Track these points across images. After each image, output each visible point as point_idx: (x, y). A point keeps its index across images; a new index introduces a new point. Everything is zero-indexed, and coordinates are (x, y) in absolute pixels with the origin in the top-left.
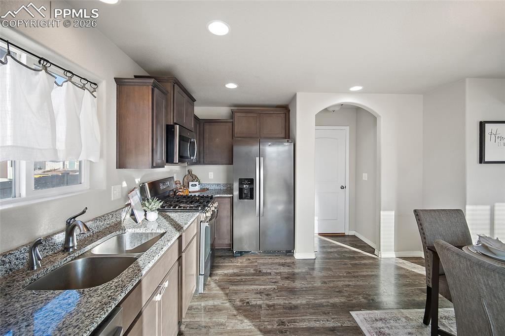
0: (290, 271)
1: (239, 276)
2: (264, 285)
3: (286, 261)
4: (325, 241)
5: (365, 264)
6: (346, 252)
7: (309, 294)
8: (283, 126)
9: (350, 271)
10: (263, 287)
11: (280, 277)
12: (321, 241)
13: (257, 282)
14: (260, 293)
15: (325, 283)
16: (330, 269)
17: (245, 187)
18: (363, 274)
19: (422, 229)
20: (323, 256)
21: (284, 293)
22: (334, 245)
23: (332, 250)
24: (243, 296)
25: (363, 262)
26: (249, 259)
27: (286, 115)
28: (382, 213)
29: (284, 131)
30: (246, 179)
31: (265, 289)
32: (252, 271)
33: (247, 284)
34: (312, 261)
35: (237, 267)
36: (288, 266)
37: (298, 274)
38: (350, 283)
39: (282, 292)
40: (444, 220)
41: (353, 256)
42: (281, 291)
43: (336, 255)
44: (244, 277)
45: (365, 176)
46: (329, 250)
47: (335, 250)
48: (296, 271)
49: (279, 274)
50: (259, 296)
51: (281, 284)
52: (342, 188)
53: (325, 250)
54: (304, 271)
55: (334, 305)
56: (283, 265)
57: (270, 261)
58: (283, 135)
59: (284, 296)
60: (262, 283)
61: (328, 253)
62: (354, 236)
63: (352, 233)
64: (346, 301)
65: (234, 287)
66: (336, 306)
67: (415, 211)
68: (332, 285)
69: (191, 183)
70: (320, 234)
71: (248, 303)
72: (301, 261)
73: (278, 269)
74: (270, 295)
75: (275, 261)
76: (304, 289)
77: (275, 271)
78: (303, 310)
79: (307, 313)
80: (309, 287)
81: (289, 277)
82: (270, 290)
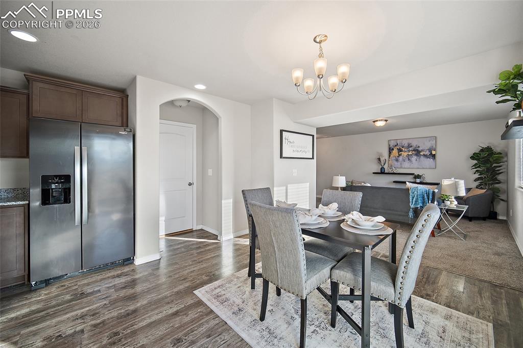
0: (129, 279)
1: (43, 311)
2: (89, 306)
3: (123, 271)
4: (172, 240)
5: (209, 250)
6: (193, 244)
7: (151, 293)
8: (119, 112)
9: (195, 259)
10: (88, 309)
11: (113, 290)
12: (167, 241)
13: (77, 307)
14: (82, 317)
15: (170, 277)
16: (176, 263)
17: (53, 186)
18: (206, 258)
19: (247, 204)
20: (170, 253)
22: (181, 241)
23: (179, 246)
24: (49, 332)
25: (207, 248)
26: (62, 286)
27: (122, 100)
28: (223, 202)
29: (120, 119)
30: (56, 176)
31: (88, 310)
32: (68, 297)
33: (58, 316)
34: (158, 261)
35: (38, 302)
36: (126, 275)
37: (139, 279)
38: (195, 269)
39: (117, 304)
40: (260, 195)
41: (199, 246)
42: (114, 303)
43: (183, 250)
44: (52, 310)
45: (210, 172)
46: (176, 247)
47: (183, 245)
48: (137, 277)
49: (113, 287)
50: (80, 321)
51: (114, 296)
52: (190, 184)
53: (172, 248)
54: (146, 273)
55: (178, 293)
56: (118, 276)
57: (99, 277)
58: (119, 123)
59: (118, 307)
60: (86, 305)
61: (175, 250)
62: (202, 230)
63: (199, 227)
64: (191, 284)
65: (32, 329)
66: (181, 292)
67: (243, 191)
68: (177, 276)
70: (167, 235)
71: (60, 336)
72: (143, 265)
73: (111, 282)
74: (97, 313)
75: (107, 276)
76: (146, 290)
77: (107, 286)
78: (143, 311)
79: (148, 311)
80: (152, 287)
81: (126, 286)
82: (97, 309)
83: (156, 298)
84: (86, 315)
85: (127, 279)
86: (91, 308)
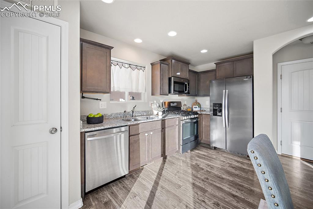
1: (205, 156)
7: (239, 179)
10: (213, 164)
11: (229, 165)
13: (212, 162)
14: (209, 166)
21: (222, 171)
24: (198, 163)
30: (217, 104)
32: (214, 157)
33: (206, 160)
35: (208, 153)
36: (241, 164)
44: (207, 157)
50: (207, 166)
51: (226, 167)
56: (238, 162)
57: (231, 157)
65: (198, 159)
69: (194, 106)
71: (199, 166)
73: (233, 162)
74: (213, 168)
75: (234, 159)
76: (239, 176)
77: (229, 162)
78: (225, 181)
79: (226, 183)
80: (244, 177)
81: (234, 167)
82: (215, 167)
83: (237, 182)
84: (210, 166)
85: (239, 165)
86: (215, 165)
